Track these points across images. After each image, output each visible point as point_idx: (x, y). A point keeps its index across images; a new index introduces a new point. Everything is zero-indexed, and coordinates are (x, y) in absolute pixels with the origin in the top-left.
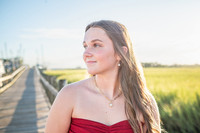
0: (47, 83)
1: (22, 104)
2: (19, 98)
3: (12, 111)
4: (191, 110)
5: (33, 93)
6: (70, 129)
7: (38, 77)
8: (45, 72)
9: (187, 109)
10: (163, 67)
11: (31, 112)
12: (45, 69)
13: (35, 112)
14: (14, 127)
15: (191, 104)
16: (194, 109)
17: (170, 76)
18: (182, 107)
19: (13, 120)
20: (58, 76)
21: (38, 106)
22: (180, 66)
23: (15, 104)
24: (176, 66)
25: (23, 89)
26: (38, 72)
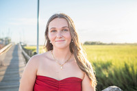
0: (26, 54)
1: (9, 68)
2: (8, 64)
3: (3, 73)
4: (121, 73)
5: (18, 61)
7: (20, 51)
8: (25, 47)
9: (118, 72)
10: (104, 44)
11: (16, 74)
12: (26, 45)
13: (18, 73)
14: (4, 83)
15: (121, 68)
16: (123, 72)
17: (108, 51)
18: (115, 71)
19: (4, 78)
20: (33, 50)
21: (20, 70)
22: (115, 44)
23: (5, 68)
24: (112, 44)
25: (11, 58)
26: (21, 48)
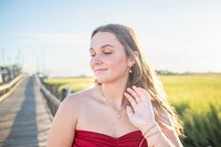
0: (48, 93)
1: (20, 115)
2: (18, 109)
3: (10, 123)
4: (204, 121)
5: (33, 103)
6: (74, 143)
7: (38, 86)
8: (46, 81)
9: (200, 121)
10: (174, 74)
11: (31, 125)
12: (46, 77)
13: (35, 124)
14: (12, 141)
15: (205, 115)
16: (207, 120)
17: (181, 85)
18: (194, 119)
19: (12, 132)
20: (59, 85)
21: (38, 118)
22: (192, 74)
23: (14, 115)
24: (187, 74)
25: (22, 99)
26: (39, 81)
